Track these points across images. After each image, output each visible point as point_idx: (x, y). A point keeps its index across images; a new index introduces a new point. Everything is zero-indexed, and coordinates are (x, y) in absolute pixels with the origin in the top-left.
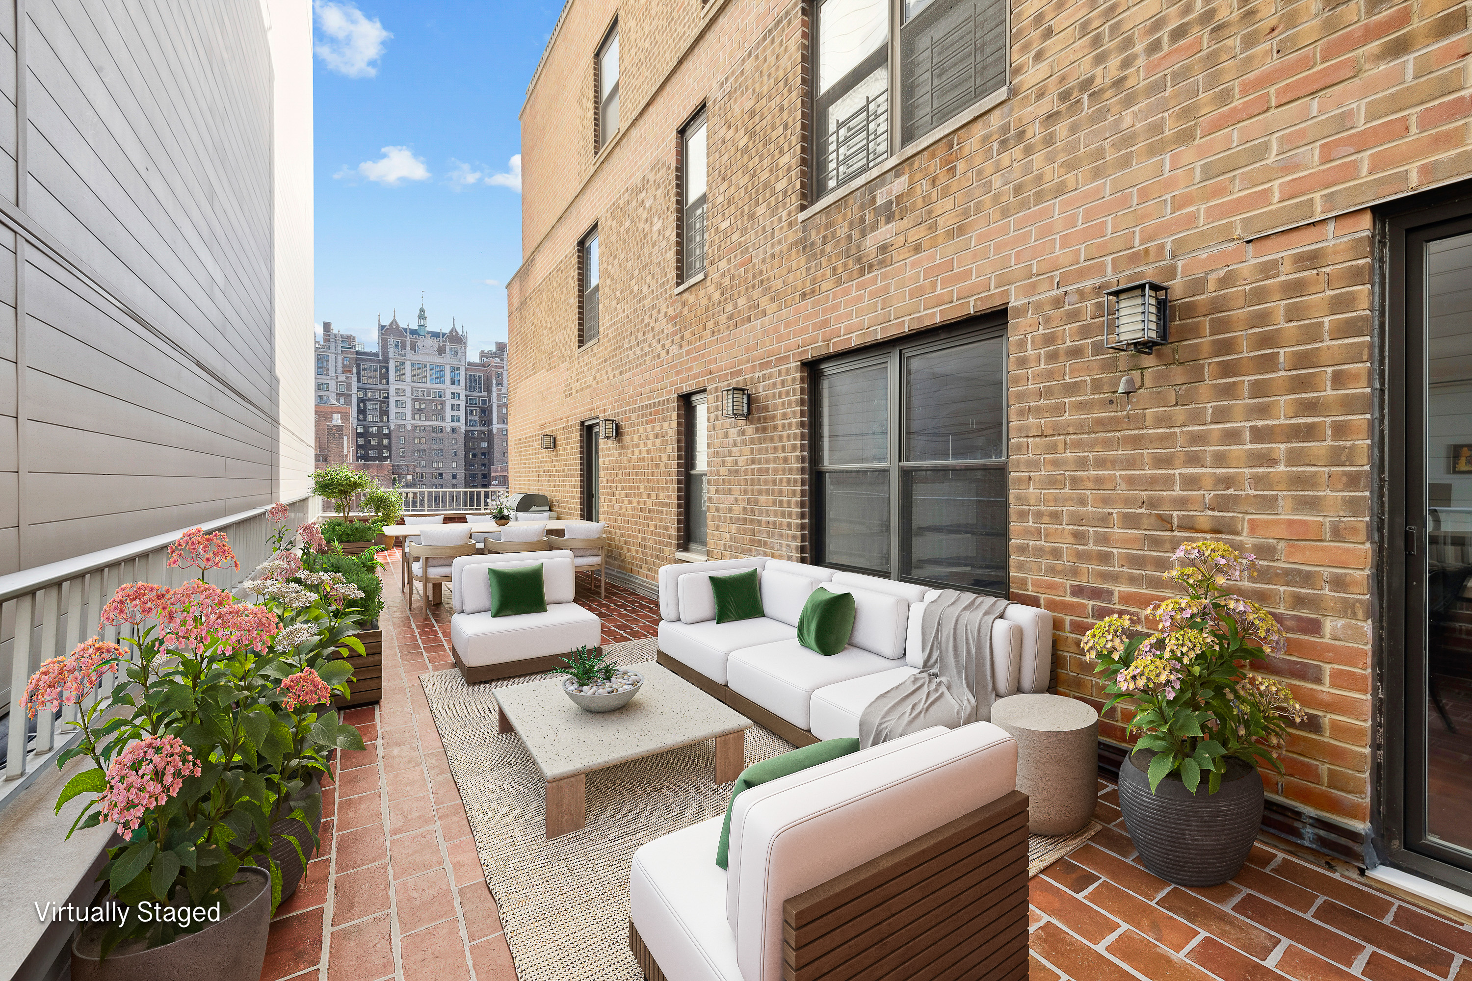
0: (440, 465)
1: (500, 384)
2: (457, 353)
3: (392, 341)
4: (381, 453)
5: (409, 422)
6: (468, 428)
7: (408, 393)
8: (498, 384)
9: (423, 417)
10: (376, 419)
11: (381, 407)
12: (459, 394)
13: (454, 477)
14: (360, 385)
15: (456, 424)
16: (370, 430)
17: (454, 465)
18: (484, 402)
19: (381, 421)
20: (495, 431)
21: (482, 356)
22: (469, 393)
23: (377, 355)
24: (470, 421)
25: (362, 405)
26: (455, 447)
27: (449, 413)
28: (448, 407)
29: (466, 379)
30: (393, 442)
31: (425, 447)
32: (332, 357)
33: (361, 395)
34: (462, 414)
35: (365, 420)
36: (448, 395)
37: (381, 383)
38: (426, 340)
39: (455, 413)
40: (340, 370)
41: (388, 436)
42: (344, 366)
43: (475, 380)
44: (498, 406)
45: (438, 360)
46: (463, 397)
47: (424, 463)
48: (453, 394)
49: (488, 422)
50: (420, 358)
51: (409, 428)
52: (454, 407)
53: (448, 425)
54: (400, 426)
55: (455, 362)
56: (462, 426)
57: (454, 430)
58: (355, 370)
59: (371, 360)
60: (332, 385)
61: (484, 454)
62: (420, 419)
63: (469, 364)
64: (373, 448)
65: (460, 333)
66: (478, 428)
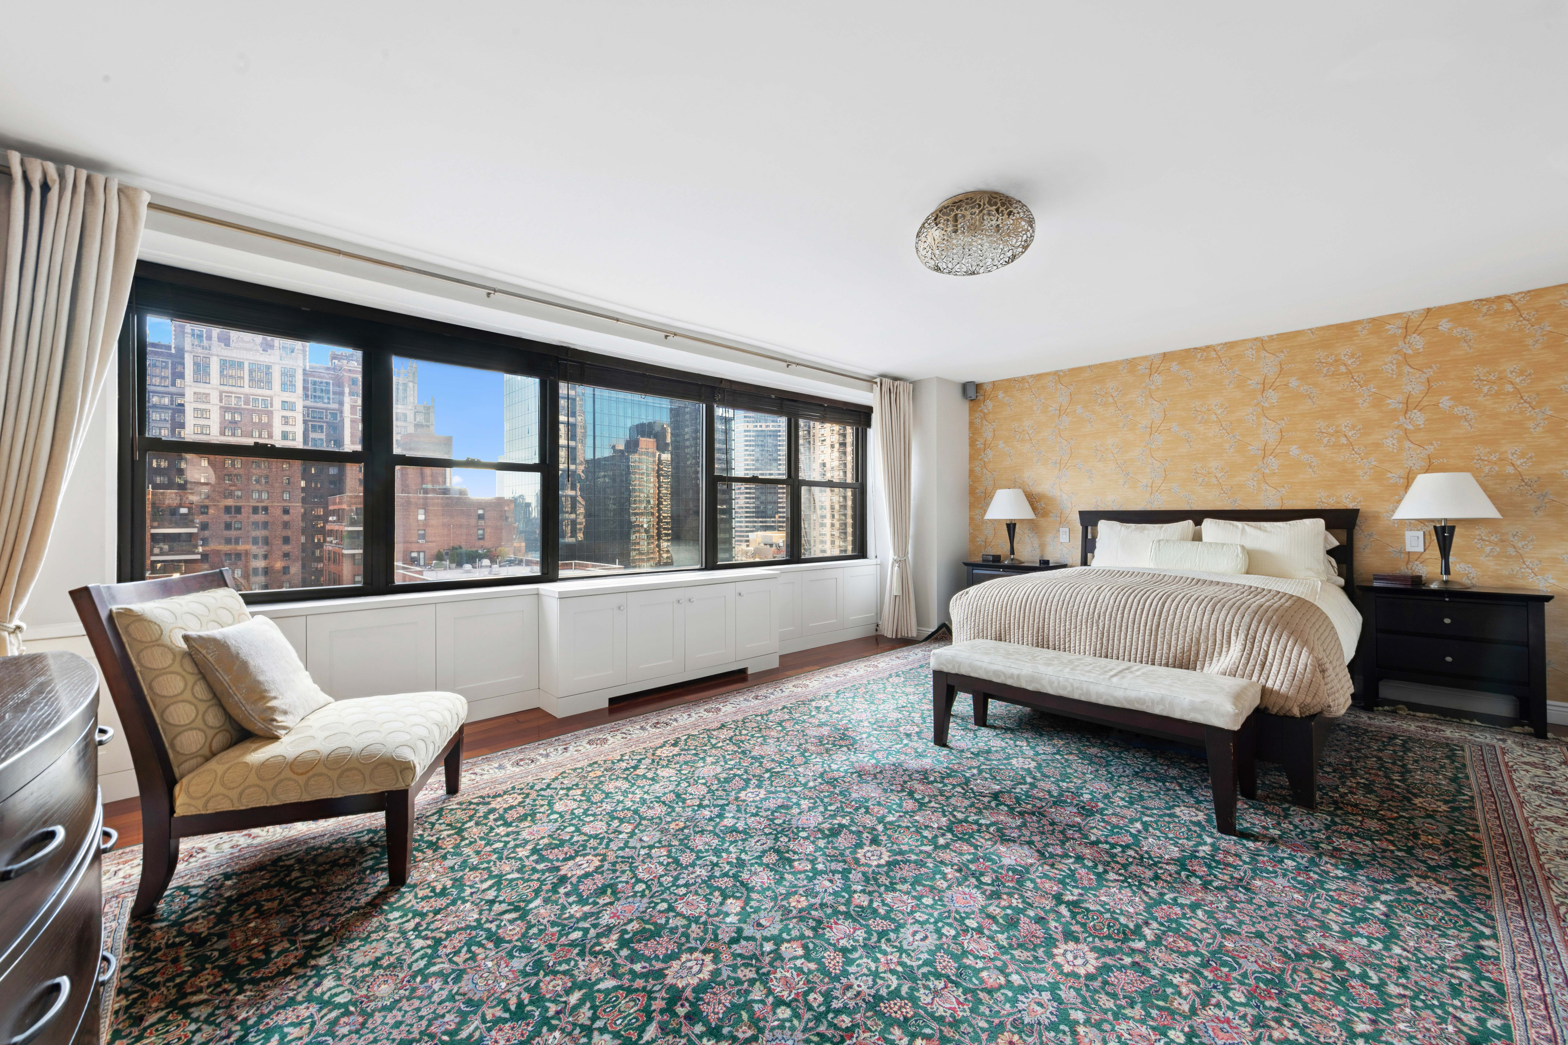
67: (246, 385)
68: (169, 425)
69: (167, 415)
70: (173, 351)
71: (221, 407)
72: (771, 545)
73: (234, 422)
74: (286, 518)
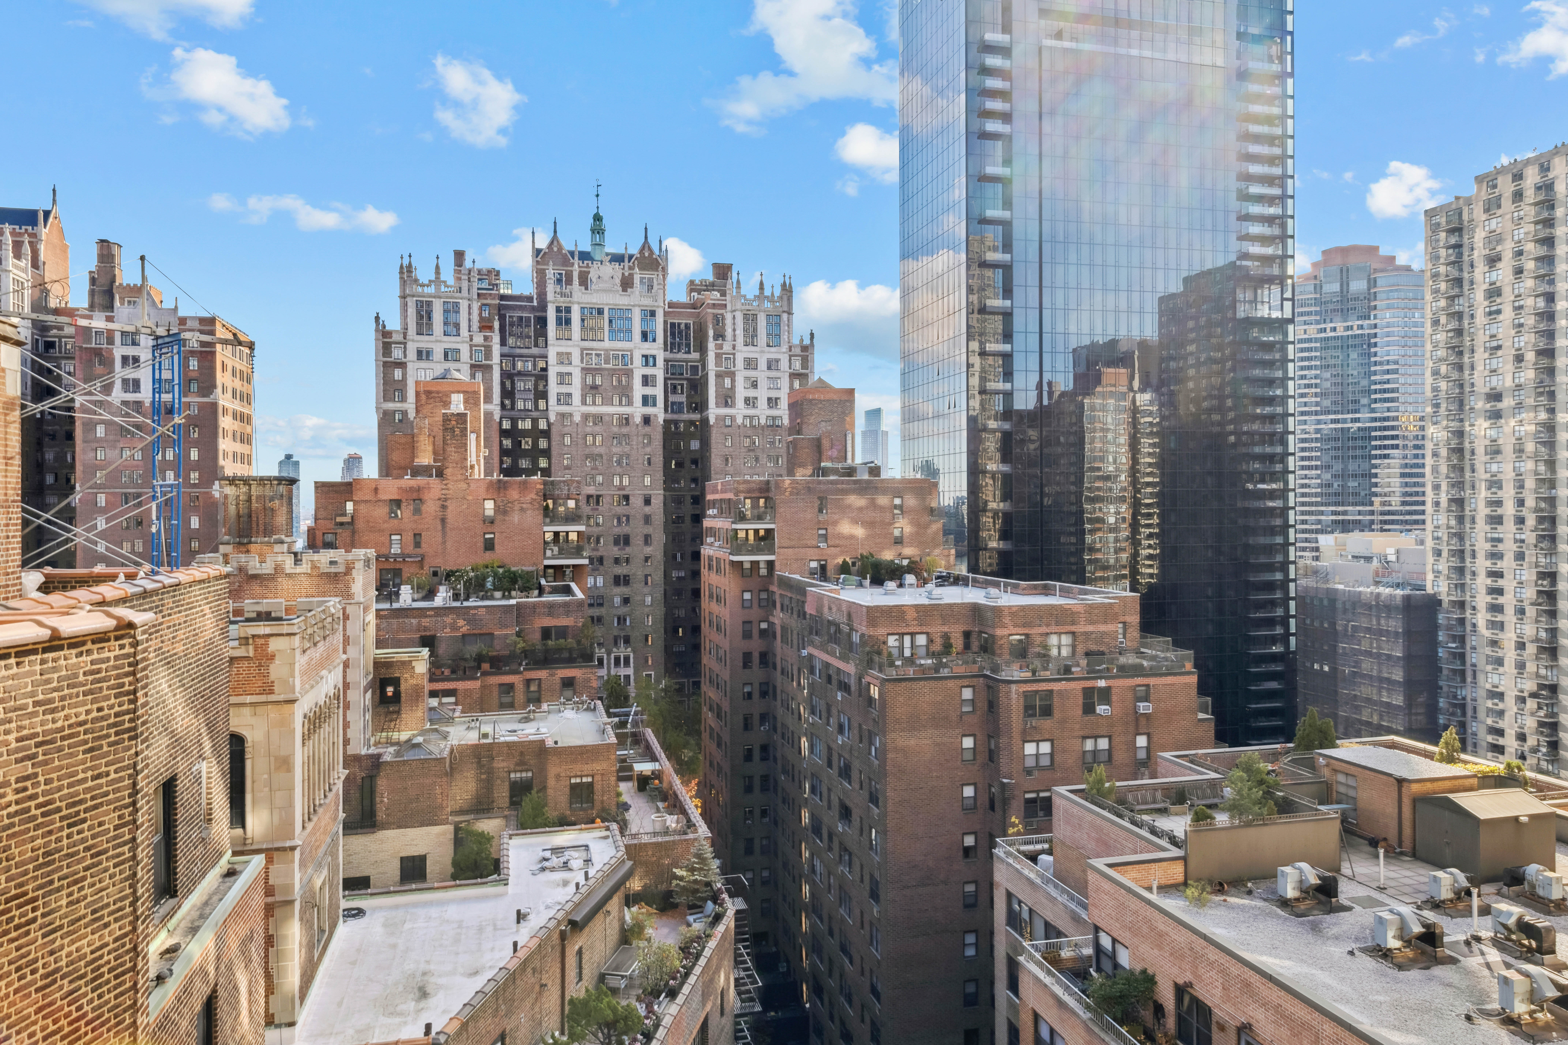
0: (626, 481)
1: (720, 335)
2: (650, 287)
3: (551, 273)
4: (535, 463)
5: (577, 409)
6: (670, 416)
7: (576, 359)
8: (716, 338)
9: (599, 400)
10: (530, 405)
11: (536, 386)
12: (654, 357)
13: (647, 501)
14: (506, 350)
15: (649, 410)
16: (520, 425)
17: (647, 481)
18: (694, 369)
19: (537, 408)
20: (712, 421)
21: (692, 290)
22: (669, 355)
23: (530, 299)
24: (673, 403)
25: (508, 384)
26: (648, 450)
27: (638, 390)
28: (637, 381)
29: (665, 331)
30: (553, 443)
31: (602, 450)
32: (464, 305)
33: (507, 367)
34: (658, 391)
35: (513, 408)
36: (638, 361)
37: (536, 345)
38: (602, 267)
39: (649, 391)
40: (475, 325)
41: (546, 434)
42: (482, 319)
43: (680, 332)
44: (719, 376)
45: (622, 300)
46: (660, 362)
47: (600, 479)
48: (646, 357)
49: (700, 406)
50: (594, 298)
51: (577, 418)
52: (647, 381)
53: (637, 411)
54: (562, 416)
55: (647, 302)
56: (659, 413)
57: (647, 420)
58: (496, 325)
59: (521, 308)
60: (465, 355)
61: (695, 462)
62: (594, 403)
63: (671, 305)
64: (525, 454)
65: (656, 252)
66: (686, 416)
67: (606, 339)
68: (532, 396)
69: (530, 385)
70: (535, 303)
71: (583, 369)
72: (1368, 559)
73: (594, 387)
74: (647, 509)
